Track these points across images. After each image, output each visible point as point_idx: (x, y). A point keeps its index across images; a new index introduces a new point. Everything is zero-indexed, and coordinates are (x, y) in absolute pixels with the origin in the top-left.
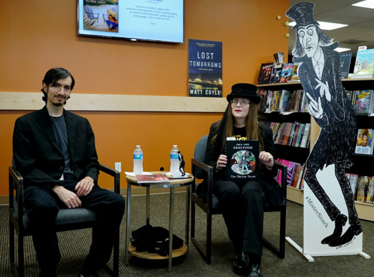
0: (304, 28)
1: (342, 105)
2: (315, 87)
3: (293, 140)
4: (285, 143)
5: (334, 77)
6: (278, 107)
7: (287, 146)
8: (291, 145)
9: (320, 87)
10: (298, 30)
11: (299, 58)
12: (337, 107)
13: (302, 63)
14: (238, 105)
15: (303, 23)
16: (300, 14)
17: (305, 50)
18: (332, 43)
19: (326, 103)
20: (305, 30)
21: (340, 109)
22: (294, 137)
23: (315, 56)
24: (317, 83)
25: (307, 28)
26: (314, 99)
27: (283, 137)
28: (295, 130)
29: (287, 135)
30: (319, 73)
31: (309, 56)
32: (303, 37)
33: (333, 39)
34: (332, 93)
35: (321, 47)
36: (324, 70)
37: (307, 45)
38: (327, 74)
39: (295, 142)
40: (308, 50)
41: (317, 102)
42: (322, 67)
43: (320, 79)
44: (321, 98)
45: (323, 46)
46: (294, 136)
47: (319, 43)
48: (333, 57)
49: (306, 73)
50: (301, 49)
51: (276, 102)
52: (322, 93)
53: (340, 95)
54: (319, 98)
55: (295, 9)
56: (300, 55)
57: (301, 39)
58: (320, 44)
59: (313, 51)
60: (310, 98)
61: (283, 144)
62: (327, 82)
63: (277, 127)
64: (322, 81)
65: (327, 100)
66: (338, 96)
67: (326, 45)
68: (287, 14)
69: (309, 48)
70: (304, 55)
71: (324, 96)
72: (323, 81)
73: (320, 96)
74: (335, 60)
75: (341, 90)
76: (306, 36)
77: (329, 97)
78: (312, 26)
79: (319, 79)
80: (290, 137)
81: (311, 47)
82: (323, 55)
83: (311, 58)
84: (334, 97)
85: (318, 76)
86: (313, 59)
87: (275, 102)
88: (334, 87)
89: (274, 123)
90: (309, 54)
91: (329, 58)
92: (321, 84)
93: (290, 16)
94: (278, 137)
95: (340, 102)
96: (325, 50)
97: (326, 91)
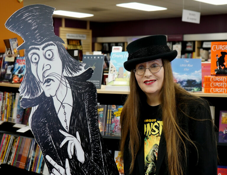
0: (38, 49)
1: (100, 165)
2: (60, 144)
3: (32, 163)
4: (22, 165)
5: (89, 123)
6: (11, 116)
7: (25, 171)
8: (31, 169)
9: (68, 142)
10: (28, 52)
11: (32, 99)
12: (95, 168)
13: (37, 106)
15: (36, 39)
16: (30, 25)
17: (41, 85)
18: (83, 70)
19: (77, 166)
20: (41, 52)
21: (98, 171)
22: (34, 159)
24: (64, 137)
25: (43, 49)
26: (59, 164)
27: (19, 157)
28: (35, 149)
29: (25, 155)
30: (66, 121)
31: (48, 95)
32: (37, 63)
33: (84, 65)
34: (86, 148)
35: (67, 78)
36: (73, 114)
37: (44, 77)
38: (78, 120)
39: (36, 166)
40: (46, 84)
41: (64, 167)
42: (69, 110)
43: (68, 130)
44: (69, 160)
45: (70, 76)
46: (33, 157)
47: (63, 71)
48: (85, 92)
49: (45, 124)
50: (34, 83)
51: (9, 108)
52: (70, 151)
53: (98, 149)
54: (67, 161)
55: (22, 16)
56: (33, 94)
57: (33, 67)
58: (65, 74)
59: (54, 85)
60: (53, 162)
61: (20, 167)
62: (77, 133)
63: (11, 142)
64: (70, 133)
65: (78, 162)
66: (94, 152)
67: (75, 75)
68: (8, 24)
69: (48, 81)
70: (40, 94)
71: (75, 156)
72: (72, 132)
73: (67, 157)
74: (90, 97)
75: (99, 143)
76: (43, 61)
77: (81, 157)
78: (52, 44)
79: (65, 131)
80: (28, 159)
81: (51, 80)
82: (70, 91)
83: (51, 97)
84: (90, 155)
85: (64, 125)
86: (54, 99)
87: (6, 108)
88: (89, 139)
89: (6, 136)
90: (48, 91)
91: (80, 94)
92: (68, 137)
93: (14, 28)
94: (13, 155)
95: (97, 160)
96: (74, 83)
97: (76, 147)
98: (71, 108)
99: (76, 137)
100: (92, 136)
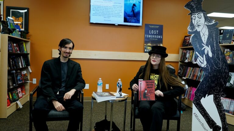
0: (196, 15)
1: (219, 60)
2: (202, 49)
3: (199, 77)
4: (195, 79)
5: (215, 43)
6: (192, 59)
8: (198, 80)
9: (205, 49)
10: (191, 16)
11: (192, 32)
12: (216, 60)
13: (194, 34)
14: (154, 58)
15: (195, 11)
16: (193, 6)
17: (196, 27)
18: (214, 23)
19: (208, 58)
20: (196, 16)
21: (218, 62)
22: (200, 76)
23: (202, 31)
24: (203, 47)
25: (197, 15)
27: (194, 76)
28: (200, 72)
29: (196, 74)
30: (205, 41)
31: (198, 31)
32: (195, 19)
33: (214, 20)
34: (213, 52)
35: (206, 25)
36: (208, 38)
37: (197, 24)
38: (210, 41)
39: (200, 79)
40: (198, 27)
43: (205, 44)
44: (205, 55)
45: (208, 24)
46: (199, 75)
47: (205, 22)
48: (214, 31)
49: (196, 41)
50: (193, 27)
51: (191, 56)
52: (206, 52)
53: (219, 53)
54: (204, 55)
55: (190, 3)
56: (192, 30)
57: (193, 21)
58: (206, 23)
59: (201, 28)
60: (198, 55)
61: (194, 79)
62: (209, 46)
63: (191, 70)
64: (206, 45)
65: (209, 56)
66: (217, 54)
67: (210, 24)
68: (185, 6)
69: (199, 26)
70: (195, 30)
71: (208, 54)
72: (207, 45)
73: (205, 54)
75: (219, 51)
76: (197, 19)
77: (210, 55)
78: (201, 13)
79: (204, 44)
80: (197, 76)
81: (200, 25)
82: (207, 30)
83: (199, 32)
84: (214, 55)
85: (204, 42)
86: (201, 32)
88: (214, 49)
89: (190, 68)
90: (198, 29)
91: (212, 32)
92: (205, 47)
93: (187, 8)
94: (191, 75)
95: (218, 58)
96: (209, 27)
97: (209, 51)
98: (207, 36)
99: (209, 47)
100: (216, 48)
